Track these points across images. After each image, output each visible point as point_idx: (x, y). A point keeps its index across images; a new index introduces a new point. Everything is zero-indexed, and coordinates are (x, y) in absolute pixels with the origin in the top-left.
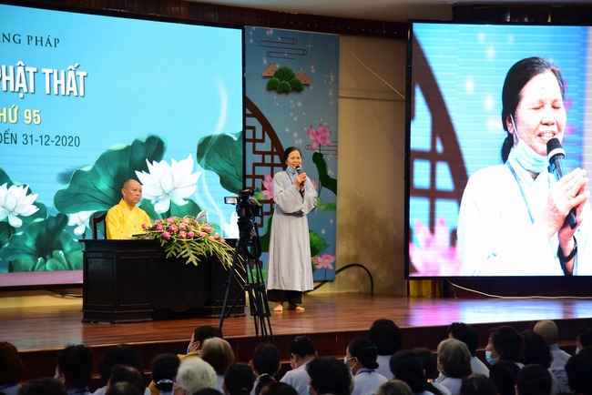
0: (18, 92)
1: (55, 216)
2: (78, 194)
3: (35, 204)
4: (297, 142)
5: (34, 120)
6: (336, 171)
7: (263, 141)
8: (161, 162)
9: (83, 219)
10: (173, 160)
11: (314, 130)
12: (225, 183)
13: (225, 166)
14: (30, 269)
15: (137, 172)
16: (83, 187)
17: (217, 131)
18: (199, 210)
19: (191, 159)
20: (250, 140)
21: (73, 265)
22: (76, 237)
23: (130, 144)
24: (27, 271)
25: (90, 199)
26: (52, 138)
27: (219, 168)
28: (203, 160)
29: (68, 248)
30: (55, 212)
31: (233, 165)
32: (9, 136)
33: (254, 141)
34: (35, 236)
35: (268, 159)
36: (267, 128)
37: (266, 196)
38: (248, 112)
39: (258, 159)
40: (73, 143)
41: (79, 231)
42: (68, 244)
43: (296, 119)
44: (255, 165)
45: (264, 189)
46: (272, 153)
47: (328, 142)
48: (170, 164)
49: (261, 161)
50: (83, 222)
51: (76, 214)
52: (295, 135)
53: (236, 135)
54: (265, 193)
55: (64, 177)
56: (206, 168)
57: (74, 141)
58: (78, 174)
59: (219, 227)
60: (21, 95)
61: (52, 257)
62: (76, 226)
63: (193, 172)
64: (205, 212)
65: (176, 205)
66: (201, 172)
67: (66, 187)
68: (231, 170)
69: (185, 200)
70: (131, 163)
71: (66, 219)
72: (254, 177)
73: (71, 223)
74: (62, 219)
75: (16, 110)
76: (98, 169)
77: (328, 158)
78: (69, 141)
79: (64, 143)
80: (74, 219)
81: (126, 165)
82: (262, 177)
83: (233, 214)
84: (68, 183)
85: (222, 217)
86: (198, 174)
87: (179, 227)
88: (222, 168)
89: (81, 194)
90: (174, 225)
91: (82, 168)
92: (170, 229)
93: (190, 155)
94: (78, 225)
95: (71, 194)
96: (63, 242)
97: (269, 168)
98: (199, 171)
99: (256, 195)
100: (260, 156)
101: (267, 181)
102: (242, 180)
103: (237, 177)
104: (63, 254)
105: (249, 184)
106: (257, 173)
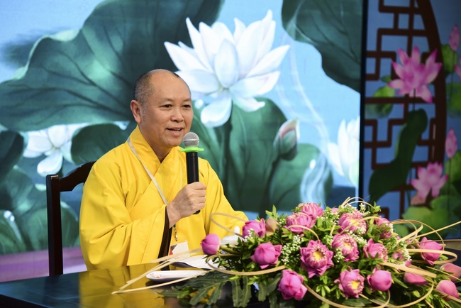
2: (46, 90)
8: (216, 25)
9: (57, 142)
10: (238, 23)
12: (333, 69)
13: (329, 33)
15: (169, 46)
16: (59, 75)
18: (283, 119)
19: (271, 22)
25: (70, 100)
27: (321, 38)
28: (293, 24)
29: (24, 206)
31: (344, 33)
35: (404, 22)
37: (398, 91)
39: (387, 21)
41: (48, 168)
42: (25, 195)
44: (382, 32)
45: (394, 76)
46: (410, 11)
48: (232, 29)
49: (390, 25)
50: (58, 149)
51: (42, 133)
54: (397, 84)
56: (298, 38)
58: (47, 46)
59: (318, 151)
62: (43, 157)
63: (275, 46)
64: (294, 122)
65: (241, 111)
66: (288, 46)
67: (20, 73)
68: (341, 42)
69: (259, 99)
70: (156, 26)
71: (20, 144)
72: (379, 54)
73: (30, 151)
76: (91, 38)
80: (35, 142)
81: (147, 28)
82: (392, 56)
83: (343, 123)
84: (24, 65)
85: (323, 131)
86: (282, 50)
87: (335, 254)
88: (326, 38)
89: (54, 89)
90: (317, 245)
91: (54, 33)
92: (302, 258)
93: (270, 13)
94: (47, 154)
95: (30, 89)
96: (13, 191)
97: (404, 39)
98: (286, 43)
99: (381, 89)
100: (391, 16)
101: (400, 63)
102: (359, 60)
103: (352, 55)
104: (12, 219)
105: (370, 69)
106: (384, 48)
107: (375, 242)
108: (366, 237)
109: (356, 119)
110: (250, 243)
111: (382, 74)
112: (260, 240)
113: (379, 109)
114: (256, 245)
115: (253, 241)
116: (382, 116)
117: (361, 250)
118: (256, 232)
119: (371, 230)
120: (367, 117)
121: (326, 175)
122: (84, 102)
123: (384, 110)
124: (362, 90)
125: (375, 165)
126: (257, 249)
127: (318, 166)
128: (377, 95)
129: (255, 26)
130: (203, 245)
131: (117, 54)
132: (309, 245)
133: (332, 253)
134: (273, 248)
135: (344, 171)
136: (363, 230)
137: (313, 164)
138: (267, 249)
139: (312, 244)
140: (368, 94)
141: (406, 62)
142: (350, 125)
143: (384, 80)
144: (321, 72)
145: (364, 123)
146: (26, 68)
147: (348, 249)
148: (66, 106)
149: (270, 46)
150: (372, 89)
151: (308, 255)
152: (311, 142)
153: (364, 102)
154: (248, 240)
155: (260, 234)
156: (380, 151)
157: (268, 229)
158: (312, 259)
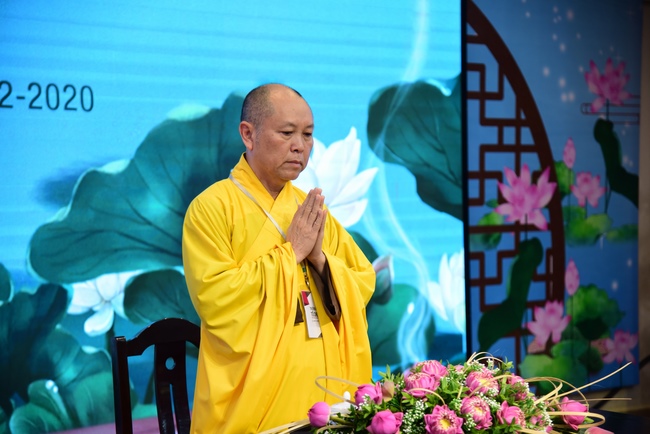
1: (32, 290)
2: (92, 233)
4: (564, 97)
6: (636, 158)
7: (499, 96)
9: (108, 293)
11: (597, 72)
12: (430, 193)
13: (424, 152)
16: (108, 214)
17: (409, 76)
18: (374, 256)
19: (354, 142)
20: (474, 96)
21: (82, 414)
22: (92, 341)
23: (219, 104)
25: (122, 242)
26: (20, 88)
27: (414, 159)
28: (380, 142)
29: (68, 372)
31: (442, 152)
33: (483, 96)
35: (509, 136)
36: (509, 68)
37: (506, 217)
38: (471, 32)
39: (490, 135)
40: (76, 103)
41: (97, 326)
42: (70, 359)
43: (563, 47)
44: (485, 149)
45: (502, 200)
46: (516, 123)
47: (623, 96)
49: (494, 141)
50: (108, 302)
51: (89, 284)
52: (562, 82)
53: (448, 83)
54: (505, 209)
55: (54, 192)
56: (387, 159)
57: (81, 98)
58: (93, 180)
59: (416, 292)
61: (26, 399)
62: (90, 313)
63: (361, 169)
64: (386, 260)
66: (376, 169)
67: (60, 214)
68: (438, 162)
70: (221, 150)
71: (63, 298)
72: (483, 175)
73: (75, 307)
74: (50, 299)
76: (143, 169)
77: (622, 131)
78: (65, 97)
79: (53, 104)
80: (81, 295)
81: (210, 155)
82: (498, 176)
83: (444, 258)
84: (66, 204)
85: (422, 268)
86: (370, 173)
87: (465, 421)
88: (420, 158)
89: (101, 231)
90: (444, 411)
91: (101, 165)
92: (427, 427)
93: (353, 131)
94: (95, 309)
95: (74, 232)
96: (56, 358)
97: (511, 156)
98: (373, 166)
99: (487, 215)
100: (494, 130)
101: (507, 184)
102: (460, 182)
103: (451, 176)
104: (56, 389)
105: (474, 193)
106: (489, 167)
107: (510, 405)
108: (499, 400)
109: (459, 252)
110: (366, 411)
111: (487, 198)
112: (378, 407)
113: (486, 240)
114: (372, 414)
115: (369, 409)
116: (490, 248)
117: (494, 415)
118: (372, 398)
119: (504, 390)
120: (472, 249)
121: (427, 322)
122: (138, 245)
123: (491, 241)
124: (465, 218)
125: (483, 307)
126: (374, 418)
127: (417, 309)
128: (483, 222)
129: (336, 146)
130: (310, 415)
131: (175, 185)
132: (435, 411)
133: (461, 419)
134: (392, 416)
135: (447, 314)
136: (495, 391)
137: (411, 308)
138: (386, 418)
139: (438, 410)
140: (473, 222)
141: (515, 183)
142: (453, 260)
143: (490, 204)
144: (416, 199)
145: (469, 257)
146: (68, 209)
147: (480, 414)
148: (116, 250)
149: (355, 168)
150: (477, 215)
151: (434, 423)
152: (408, 282)
153: (468, 231)
154: (364, 408)
155: (376, 400)
156: (489, 289)
157: (386, 393)
158: (440, 428)
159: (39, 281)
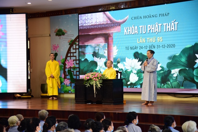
0: (156, 32)
2: (174, 63)
3: (160, 67)
5: (160, 40)
9: (176, 71)
14: (160, 87)
15: (196, 55)
16: (176, 61)
21: (173, 87)
22: (174, 77)
24: (159, 88)
26: (166, 45)
29: (171, 81)
30: (167, 69)
32: (153, 46)
34: (161, 77)
40: (173, 47)
41: (175, 75)
42: (172, 79)
51: (174, 70)
55: (170, 58)
58: (175, 56)
60: (157, 33)
61: (166, 84)
62: (174, 74)
67: (170, 61)
70: (194, 51)
71: (170, 72)
75: (155, 38)
76: (182, 55)
79: (170, 47)
80: (173, 71)
81: (192, 52)
89: (176, 63)
91: (176, 54)
95: (172, 63)
96: (170, 79)
104: (170, 83)
122: (181, 65)
131: (186, 57)
148: (178, 66)
159: (168, 69)
